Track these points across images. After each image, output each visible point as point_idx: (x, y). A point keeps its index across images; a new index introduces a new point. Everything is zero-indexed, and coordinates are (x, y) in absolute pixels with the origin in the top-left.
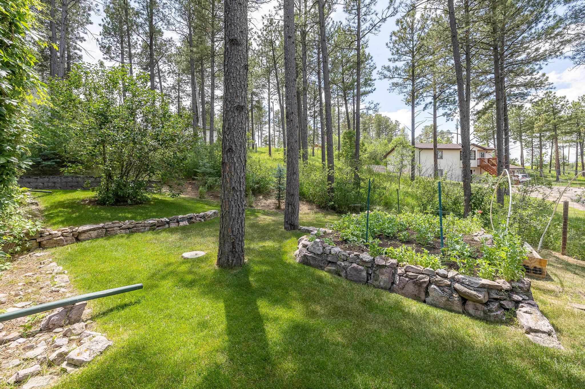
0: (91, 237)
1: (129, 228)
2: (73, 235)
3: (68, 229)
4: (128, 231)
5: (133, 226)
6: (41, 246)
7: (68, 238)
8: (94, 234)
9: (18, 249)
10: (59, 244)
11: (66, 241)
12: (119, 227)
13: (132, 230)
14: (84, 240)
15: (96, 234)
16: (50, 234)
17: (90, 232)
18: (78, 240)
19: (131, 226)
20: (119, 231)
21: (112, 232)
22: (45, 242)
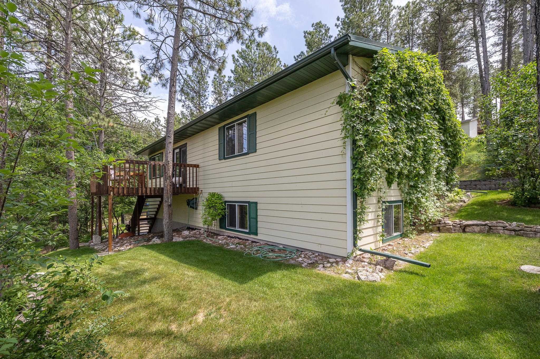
0: (474, 231)
1: (515, 231)
2: (461, 227)
3: (457, 221)
4: (513, 233)
5: (519, 228)
6: (439, 230)
7: (456, 228)
8: (477, 229)
9: (423, 228)
10: (449, 231)
11: (454, 230)
12: (504, 227)
13: (519, 233)
14: (468, 232)
15: (479, 230)
16: (445, 223)
17: (474, 227)
18: (464, 231)
19: (517, 228)
20: (502, 231)
21: (495, 231)
22: (441, 228)
